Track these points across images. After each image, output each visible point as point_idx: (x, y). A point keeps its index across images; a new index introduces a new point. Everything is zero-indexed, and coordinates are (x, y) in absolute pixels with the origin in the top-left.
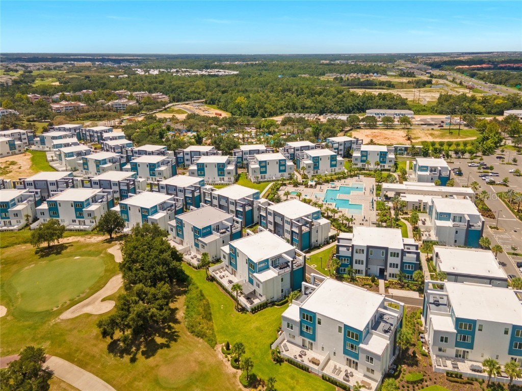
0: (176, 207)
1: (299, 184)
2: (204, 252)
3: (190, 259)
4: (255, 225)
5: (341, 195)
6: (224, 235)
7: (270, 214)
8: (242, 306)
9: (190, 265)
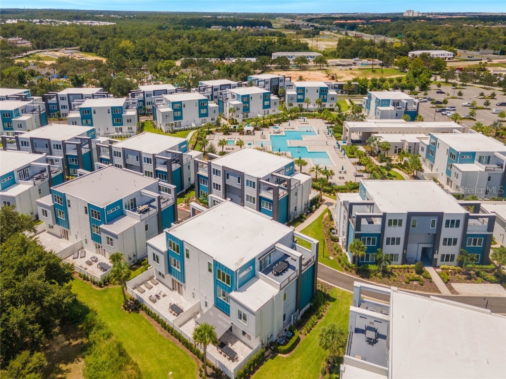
0: (50, 172)
1: (230, 131)
2: (114, 252)
3: (85, 266)
4: (187, 192)
5: (292, 141)
6: (147, 215)
7: (217, 172)
8: (213, 368)
9: (85, 278)
